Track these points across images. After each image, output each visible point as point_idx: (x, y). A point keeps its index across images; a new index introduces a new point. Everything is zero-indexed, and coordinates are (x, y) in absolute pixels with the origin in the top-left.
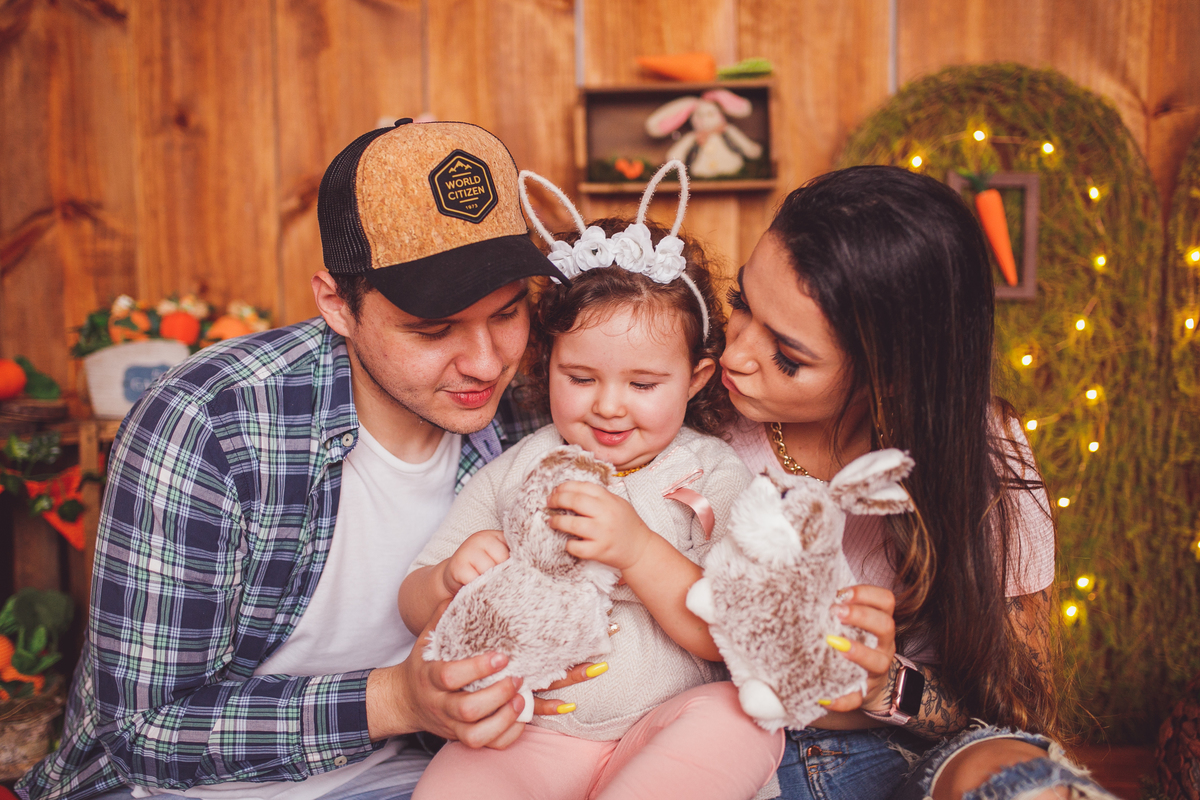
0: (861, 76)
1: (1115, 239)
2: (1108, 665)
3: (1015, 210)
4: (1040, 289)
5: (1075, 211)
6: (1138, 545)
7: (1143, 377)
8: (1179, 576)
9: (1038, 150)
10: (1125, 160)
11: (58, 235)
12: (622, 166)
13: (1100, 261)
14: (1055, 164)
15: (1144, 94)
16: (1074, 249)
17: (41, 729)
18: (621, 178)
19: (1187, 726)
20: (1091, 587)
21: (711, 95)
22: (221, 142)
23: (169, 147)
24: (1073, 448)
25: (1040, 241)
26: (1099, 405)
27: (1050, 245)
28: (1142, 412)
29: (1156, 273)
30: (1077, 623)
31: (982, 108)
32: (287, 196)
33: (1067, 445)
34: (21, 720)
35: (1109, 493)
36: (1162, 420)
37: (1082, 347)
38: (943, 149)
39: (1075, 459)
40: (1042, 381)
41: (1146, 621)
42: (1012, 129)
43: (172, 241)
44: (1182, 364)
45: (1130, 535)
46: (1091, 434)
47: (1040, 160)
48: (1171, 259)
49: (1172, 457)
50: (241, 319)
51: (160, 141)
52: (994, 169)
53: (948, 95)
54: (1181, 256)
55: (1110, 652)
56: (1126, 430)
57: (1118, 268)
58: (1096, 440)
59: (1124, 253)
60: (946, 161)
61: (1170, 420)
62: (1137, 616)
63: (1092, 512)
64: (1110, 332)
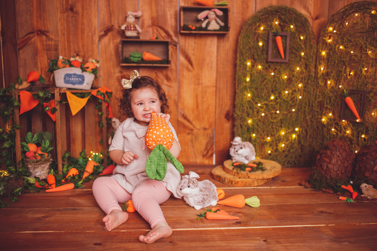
0: (248, 7)
1: (306, 49)
2: (301, 149)
3: (284, 41)
4: (289, 60)
5: (298, 42)
6: (309, 121)
7: (311, 81)
8: (318, 127)
9: (290, 27)
10: (309, 30)
11: (36, 39)
12: (190, 26)
13: (303, 54)
14: (293, 30)
15: (312, 15)
16: (297, 51)
17: (47, 167)
18: (190, 30)
19: (323, 155)
20: (298, 130)
21: (213, 10)
22: (83, 16)
23: (68, 16)
24: (295, 98)
25: (290, 48)
26: (301, 88)
27: (291, 50)
28: (311, 90)
29: (314, 57)
30: (295, 139)
31: (277, 16)
32: (101, 31)
33: (294, 97)
34: (43, 164)
35: (303, 108)
36: (315, 91)
37: (298, 74)
38: (268, 26)
39: (296, 101)
40: (289, 82)
41: (310, 138)
42: (284, 22)
43: (69, 42)
44: (320, 78)
45: (307, 118)
46: (299, 95)
47: (290, 29)
48: (318, 54)
49: (317, 100)
50: (92, 62)
51: (65, 15)
52: (280, 31)
53: (269, 12)
54: (320, 53)
55: (302, 146)
56: (307, 94)
57: (306, 56)
58: (301, 96)
59: (308, 52)
60: (269, 29)
61: (317, 91)
62: (308, 137)
63: (299, 113)
64: (304, 71)
